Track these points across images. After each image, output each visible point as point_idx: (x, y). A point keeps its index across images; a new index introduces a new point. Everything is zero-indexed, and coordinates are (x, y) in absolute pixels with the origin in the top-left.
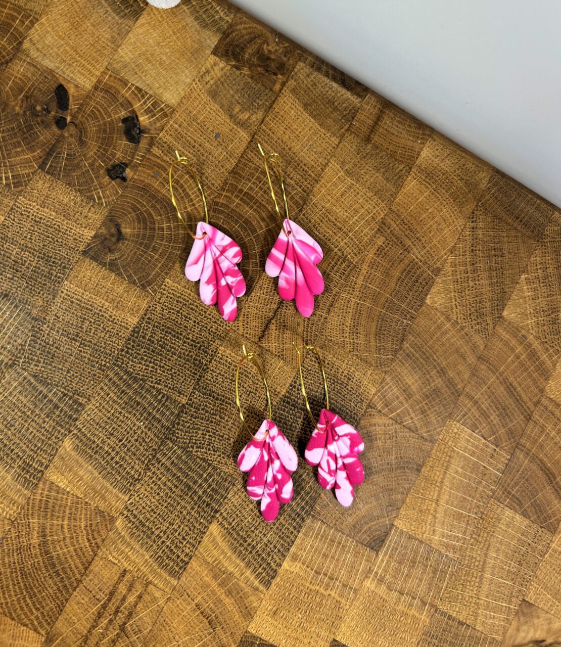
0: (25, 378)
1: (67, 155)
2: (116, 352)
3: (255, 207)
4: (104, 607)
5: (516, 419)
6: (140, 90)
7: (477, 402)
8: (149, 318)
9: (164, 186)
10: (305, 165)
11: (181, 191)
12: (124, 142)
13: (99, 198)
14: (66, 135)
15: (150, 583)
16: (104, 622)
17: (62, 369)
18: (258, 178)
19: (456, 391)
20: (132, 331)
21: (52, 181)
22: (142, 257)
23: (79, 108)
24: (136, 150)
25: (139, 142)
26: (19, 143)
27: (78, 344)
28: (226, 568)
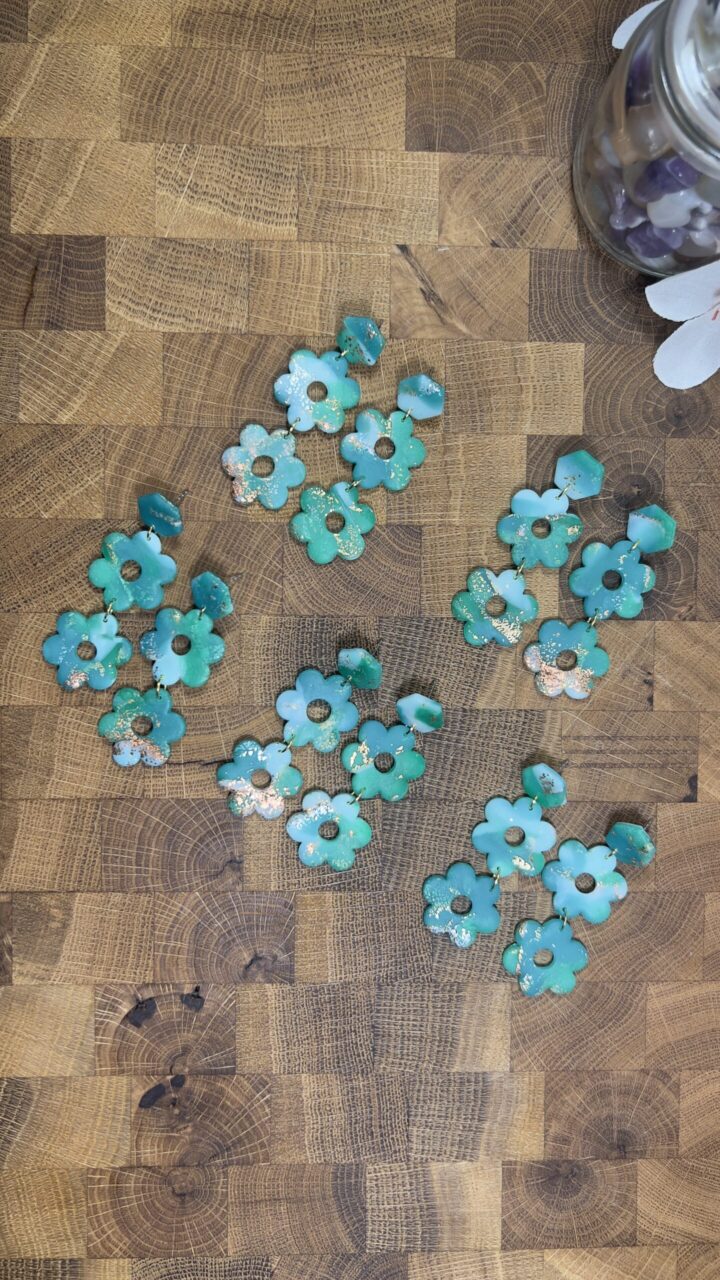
0: (439, 962)
1: (206, 1056)
2: (369, 894)
3: (146, 847)
4: (603, 766)
5: (207, 444)
6: (97, 1029)
7: (214, 499)
8: (320, 883)
9: (180, 948)
10: (69, 822)
11: (175, 930)
12: (160, 1012)
13: (231, 1001)
14: (187, 1070)
15: (560, 736)
16: (617, 758)
17: (413, 934)
18: (113, 862)
19: (215, 529)
20: (340, 890)
21: (240, 1054)
22: (263, 926)
23: (153, 1075)
24: (160, 996)
25: (151, 999)
26: (222, 1107)
27: (381, 934)
28: (511, 671)
